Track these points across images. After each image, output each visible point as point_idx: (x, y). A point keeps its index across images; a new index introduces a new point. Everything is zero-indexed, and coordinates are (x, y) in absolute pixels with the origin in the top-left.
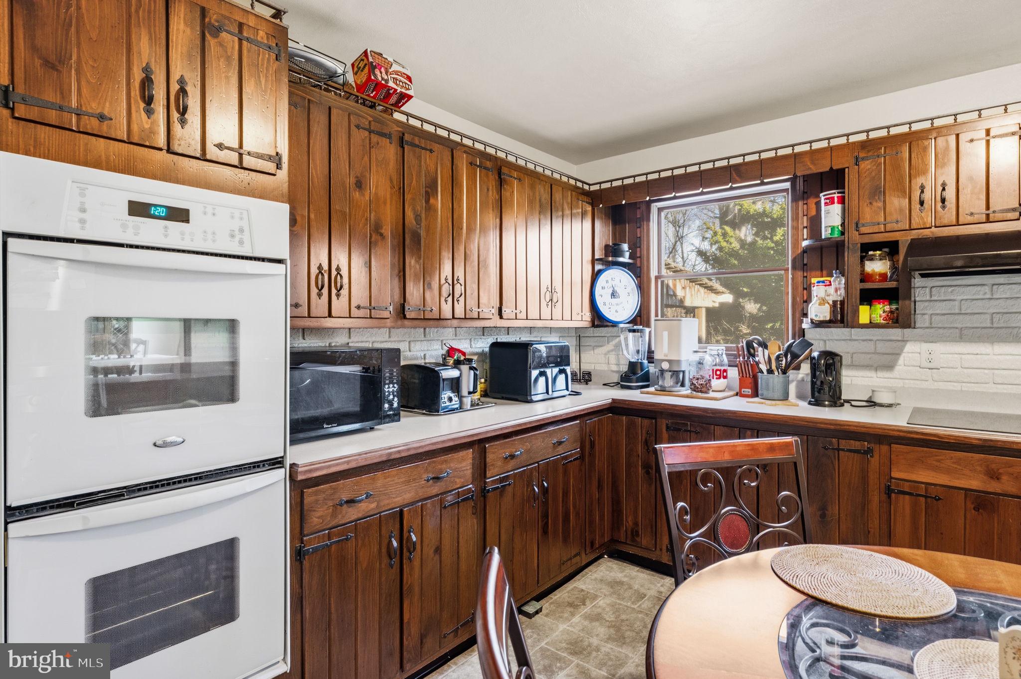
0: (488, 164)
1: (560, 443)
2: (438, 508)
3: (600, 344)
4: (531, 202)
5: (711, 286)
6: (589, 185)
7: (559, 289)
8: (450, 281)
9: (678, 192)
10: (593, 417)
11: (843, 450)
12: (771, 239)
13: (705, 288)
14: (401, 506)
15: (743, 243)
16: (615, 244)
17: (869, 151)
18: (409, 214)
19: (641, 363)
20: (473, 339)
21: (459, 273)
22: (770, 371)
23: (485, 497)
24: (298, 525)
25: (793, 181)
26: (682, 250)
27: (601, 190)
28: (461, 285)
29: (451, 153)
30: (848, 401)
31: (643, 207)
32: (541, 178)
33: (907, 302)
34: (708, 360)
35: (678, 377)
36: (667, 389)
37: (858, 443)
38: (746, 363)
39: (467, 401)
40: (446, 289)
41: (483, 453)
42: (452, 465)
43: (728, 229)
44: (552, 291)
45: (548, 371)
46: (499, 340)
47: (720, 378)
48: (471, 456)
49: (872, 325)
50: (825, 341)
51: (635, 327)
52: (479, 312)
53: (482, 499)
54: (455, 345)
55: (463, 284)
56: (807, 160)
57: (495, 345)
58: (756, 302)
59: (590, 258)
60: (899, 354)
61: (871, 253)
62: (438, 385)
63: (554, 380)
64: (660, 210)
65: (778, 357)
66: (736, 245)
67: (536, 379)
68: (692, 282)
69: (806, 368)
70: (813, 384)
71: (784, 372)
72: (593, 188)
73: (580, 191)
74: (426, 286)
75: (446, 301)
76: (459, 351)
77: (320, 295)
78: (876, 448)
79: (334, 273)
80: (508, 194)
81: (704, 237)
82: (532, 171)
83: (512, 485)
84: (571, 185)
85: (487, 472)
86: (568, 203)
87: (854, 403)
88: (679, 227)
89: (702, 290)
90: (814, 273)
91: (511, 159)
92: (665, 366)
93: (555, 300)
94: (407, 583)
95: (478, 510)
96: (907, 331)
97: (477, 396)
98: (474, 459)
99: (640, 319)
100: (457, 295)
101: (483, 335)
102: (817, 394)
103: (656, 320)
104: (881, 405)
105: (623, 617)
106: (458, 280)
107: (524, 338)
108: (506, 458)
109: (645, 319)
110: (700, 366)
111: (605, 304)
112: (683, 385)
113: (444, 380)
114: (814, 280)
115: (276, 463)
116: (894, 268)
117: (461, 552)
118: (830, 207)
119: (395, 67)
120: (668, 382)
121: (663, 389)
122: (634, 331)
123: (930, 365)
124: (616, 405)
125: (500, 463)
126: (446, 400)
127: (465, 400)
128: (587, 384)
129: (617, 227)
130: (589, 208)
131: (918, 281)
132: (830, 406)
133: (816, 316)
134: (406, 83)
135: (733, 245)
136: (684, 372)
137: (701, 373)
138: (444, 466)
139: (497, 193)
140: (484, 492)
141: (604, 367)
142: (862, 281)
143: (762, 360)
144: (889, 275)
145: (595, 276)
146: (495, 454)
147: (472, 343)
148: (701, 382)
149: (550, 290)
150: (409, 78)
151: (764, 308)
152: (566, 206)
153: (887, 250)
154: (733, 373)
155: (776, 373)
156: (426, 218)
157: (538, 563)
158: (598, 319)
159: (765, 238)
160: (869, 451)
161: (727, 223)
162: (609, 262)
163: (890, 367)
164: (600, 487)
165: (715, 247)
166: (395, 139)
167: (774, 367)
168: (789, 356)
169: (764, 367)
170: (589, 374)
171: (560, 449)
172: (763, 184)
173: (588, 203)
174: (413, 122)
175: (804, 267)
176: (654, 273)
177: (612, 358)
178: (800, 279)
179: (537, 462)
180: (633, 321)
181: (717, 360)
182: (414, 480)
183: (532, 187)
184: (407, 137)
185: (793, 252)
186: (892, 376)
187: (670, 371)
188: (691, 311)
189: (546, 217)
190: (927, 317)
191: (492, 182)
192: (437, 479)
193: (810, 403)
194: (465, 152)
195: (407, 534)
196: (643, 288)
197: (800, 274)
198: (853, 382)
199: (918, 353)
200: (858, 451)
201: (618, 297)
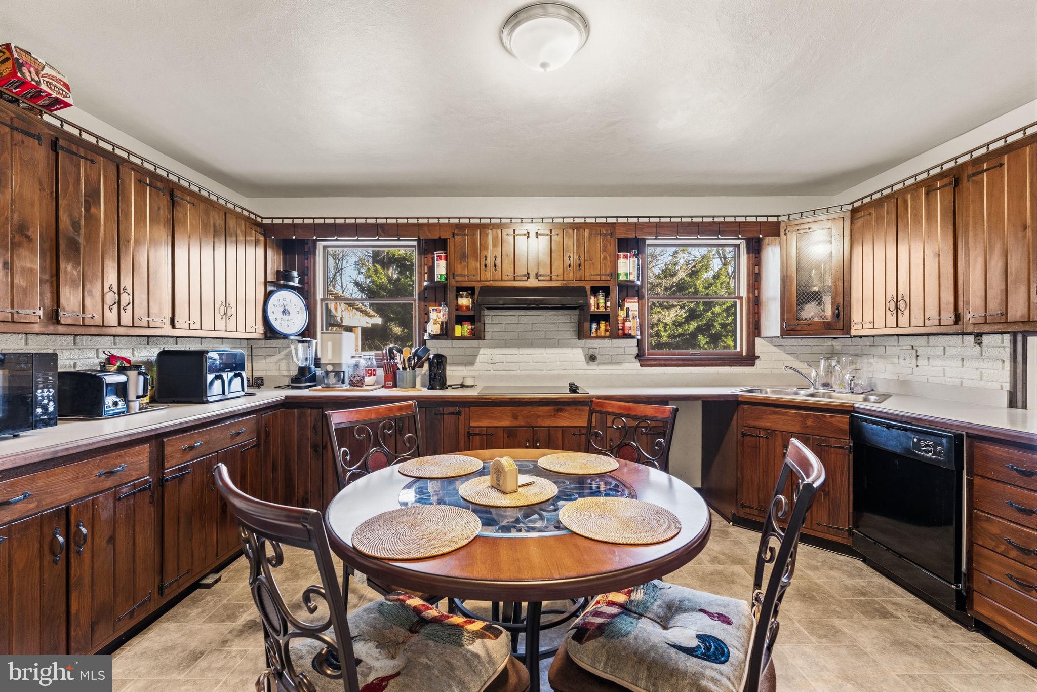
0: (159, 185)
1: (238, 434)
2: (111, 501)
3: (272, 354)
4: (205, 226)
5: (365, 311)
6: (262, 218)
7: (233, 304)
8: (115, 289)
9: (340, 237)
10: (268, 411)
11: (445, 414)
12: (411, 278)
13: (361, 311)
14: (68, 502)
15: (390, 279)
16: (285, 271)
17: (460, 231)
18: (64, 218)
19: (309, 368)
20: (135, 349)
21: (126, 282)
22: (404, 369)
23: (162, 486)
25: (419, 241)
26: (341, 281)
27: (273, 225)
28: (129, 295)
29: (116, 168)
30: (450, 386)
31: (311, 244)
32: (216, 205)
33: (479, 324)
34: (362, 362)
35: (339, 377)
36: (331, 386)
37: (453, 409)
38: (389, 364)
39: (135, 405)
40: (110, 298)
41: (161, 447)
42: (127, 459)
43: (378, 266)
44: (226, 304)
45: (225, 375)
46: (166, 349)
47: (371, 376)
48: (148, 450)
49: (462, 338)
50: (438, 348)
51: (304, 339)
52: (148, 321)
53: (160, 488)
54: (116, 353)
55: (131, 294)
56: (426, 229)
57: (163, 354)
58: (400, 326)
59: (263, 280)
60: (477, 355)
61: (461, 293)
62: (101, 390)
63: (230, 382)
64: (324, 247)
65: (409, 359)
66: (384, 280)
67: (212, 383)
68: (351, 306)
69: (426, 366)
70: (430, 375)
71: (413, 369)
72: (265, 221)
73: (254, 222)
74: (86, 293)
75: (111, 309)
76: (122, 358)
78: (463, 410)
80: (181, 215)
81: (359, 272)
82: (205, 198)
83: (192, 473)
84: (245, 216)
85: (166, 464)
86: (242, 231)
87: (453, 386)
88: (339, 260)
89: (358, 313)
90: (431, 304)
91: (184, 184)
92: (330, 368)
93: (229, 314)
94: (75, 575)
95: (156, 499)
96: (481, 341)
97: (146, 400)
98: (151, 452)
99: (308, 333)
100: (123, 304)
101: (148, 344)
102: (432, 383)
103: (322, 333)
104: (467, 386)
105: (297, 562)
106: (124, 289)
107: (195, 346)
108: (185, 450)
109: (313, 333)
110: (356, 367)
111: (276, 320)
112: (343, 382)
113: (107, 385)
114: (431, 308)
116: (473, 303)
117: (137, 538)
118: (439, 262)
119: (49, 71)
120: (332, 380)
121: (327, 386)
122: (303, 342)
123: (491, 361)
124: (289, 401)
125: (179, 455)
126: (110, 405)
127: (132, 404)
128: (259, 387)
129: (288, 256)
130: (262, 238)
131: (486, 312)
132: (440, 389)
133: (432, 331)
134: (63, 90)
135: (383, 280)
136: (344, 372)
137: (357, 373)
138: (118, 461)
139: (169, 213)
140: (161, 482)
141: (276, 373)
142: (457, 310)
143: (399, 362)
144: (470, 307)
145: (268, 296)
146: (173, 448)
147: (135, 352)
148: (357, 379)
149: (224, 304)
150: (67, 86)
151: (405, 330)
152: (239, 233)
153: (470, 292)
154: (380, 372)
155: (408, 370)
156: (86, 226)
157: (217, 539)
158: (270, 332)
159: (406, 277)
160: (459, 413)
161: (378, 262)
162: (280, 285)
163: (472, 363)
164: (274, 469)
165: (368, 280)
166: (46, 141)
167: (407, 366)
168: (416, 358)
169: (400, 366)
170: (261, 379)
171: (239, 439)
172: (399, 240)
173: (261, 234)
174: (68, 128)
175: (425, 299)
176: (319, 295)
177: (283, 365)
178: (423, 307)
179: (216, 452)
180: (302, 334)
181: (369, 363)
182: (84, 476)
183: (207, 213)
184: (63, 143)
185: (419, 289)
186: (473, 368)
187: (333, 372)
188: (349, 329)
189: (220, 241)
190: (490, 333)
191: (164, 200)
192: (110, 473)
193: (428, 389)
194: (133, 169)
195: (76, 529)
196: (310, 308)
197: (423, 303)
198: (453, 373)
199: (486, 354)
200: (453, 414)
201: (289, 314)
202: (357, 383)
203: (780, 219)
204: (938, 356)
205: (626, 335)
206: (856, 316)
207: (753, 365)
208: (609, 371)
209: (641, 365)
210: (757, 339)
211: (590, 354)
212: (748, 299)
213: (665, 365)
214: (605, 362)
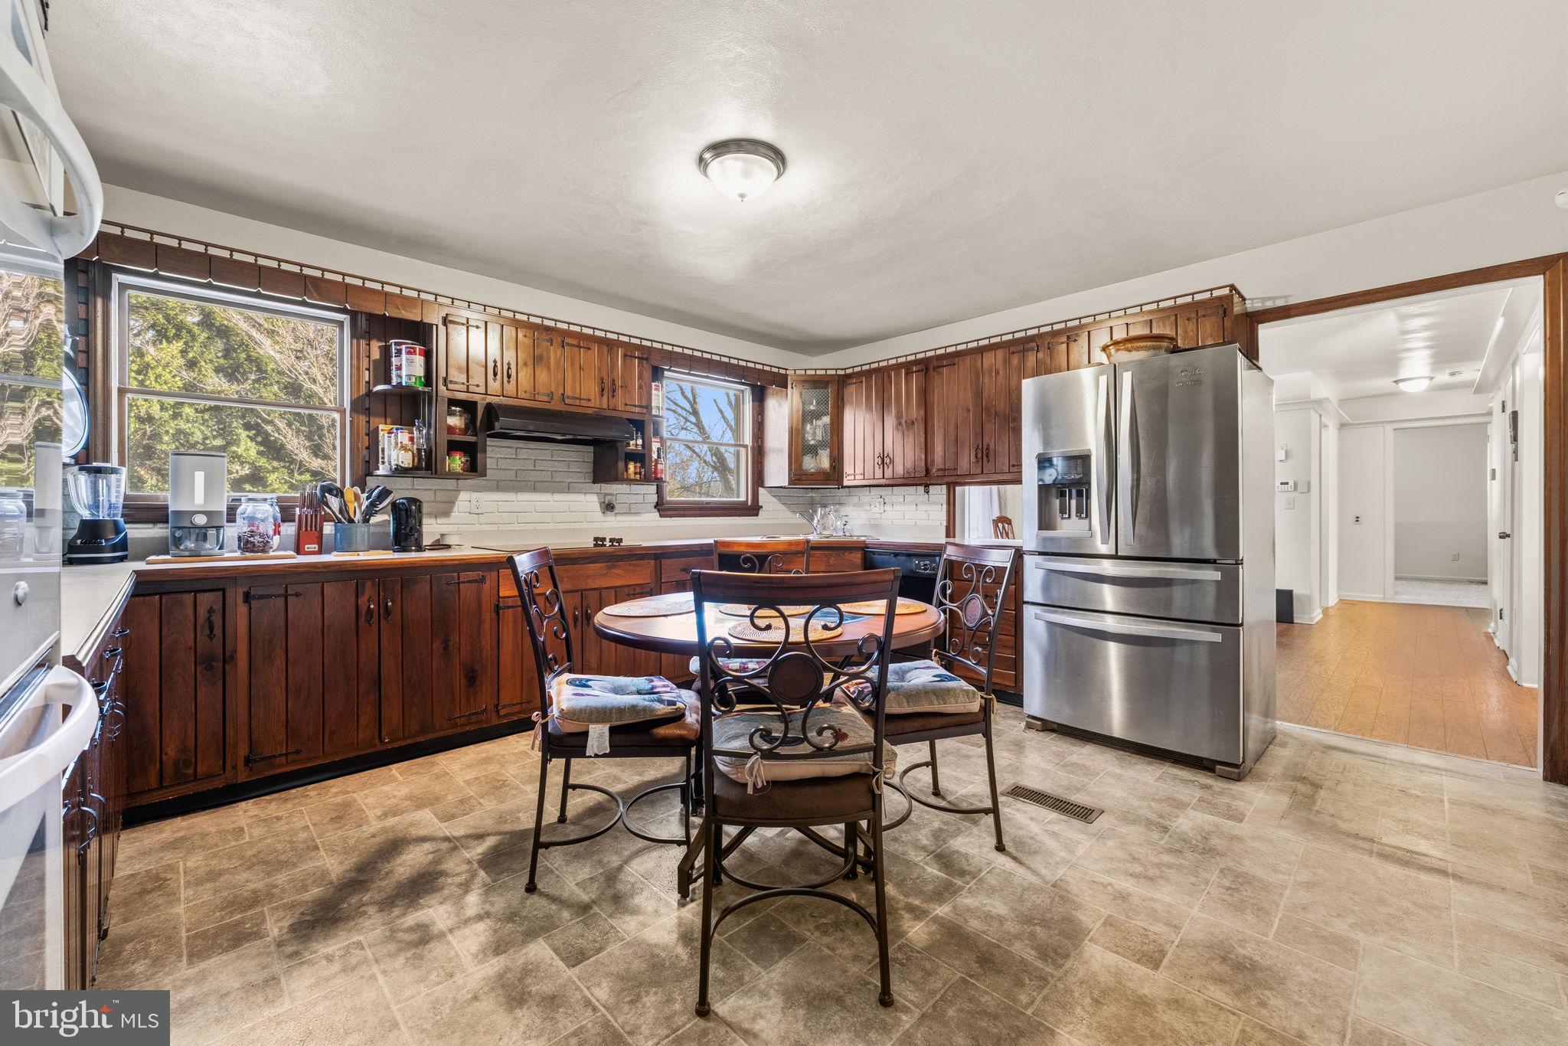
11: (463, 582)
22: (351, 521)
25: (353, 315)
33: (480, 456)
49: (449, 475)
60: (454, 503)
61: (452, 408)
64: (124, 286)
71: (366, 521)
78: (487, 575)
90: (381, 419)
99: (86, 453)
104: (452, 547)
109: (99, 455)
114: (382, 426)
123: (478, 511)
142: (448, 433)
144: (464, 430)
148: (258, 540)
153: (465, 408)
160: (482, 580)
163: (446, 514)
172: (305, 304)
175: (368, 412)
176: (116, 380)
178: (362, 422)
185: (352, 394)
186: (448, 522)
197: (363, 419)
199: (469, 500)
200: (475, 581)
203: (788, 372)
204: (900, 503)
206: (848, 468)
207: (757, 515)
208: (626, 522)
209: (661, 516)
210: (760, 489)
211: (607, 502)
212: (753, 448)
213: (684, 516)
214: (623, 512)
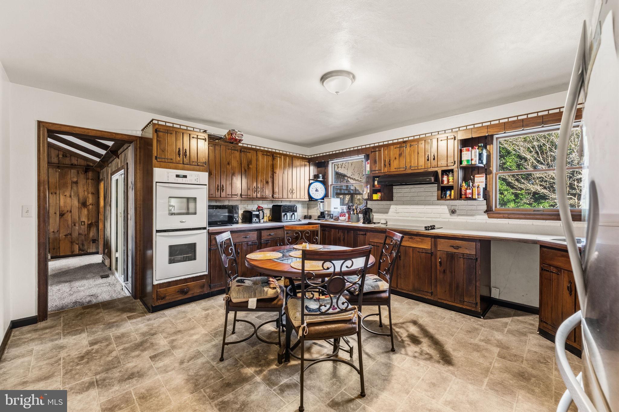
0: (269, 154)
2: (246, 245)
3: (315, 207)
4: (284, 164)
7: (295, 189)
8: (256, 188)
11: (360, 234)
16: (317, 174)
17: (374, 150)
19: (323, 212)
21: (259, 185)
22: (354, 214)
24: (210, 243)
25: (365, 155)
27: (312, 158)
28: (259, 189)
29: (256, 152)
31: (327, 163)
35: (330, 216)
36: (329, 219)
39: (262, 221)
41: (261, 233)
42: (251, 235)
44: (292, 190)
45: (288, 214)
46: (276, 204)
47: (343, 216)
52: (266, 196)
53: (260, 245)
54: (260, 206)
56: (361, 151)
59: (308, 178)
60: (390, 209)
61: (376, 179)
63: (290, 216)
64: (332, 163)
67: (284, 216)
72: (308, 157)
73: (304, 158)
74: (248, 189)
75: (254, 193)
76: (261, 207)
77: (218, 192)
79: (222, 186)
80: (276, 162)
82: (285, 154)
83: (270, 243)
84: (301, 157)
85: (262, 238)
86: (299, 163)
91: (277, 151)
92: (328, 212)
93: (293, 192)
95: (259, 247)
96: (391, 202)
98: (257, 234)
100: (258, 191)
102: (365, 220)
106: (258, 187)
108: (268, 235)
110: (337, 212)
111: (313, 193)
112: (332, 218)
113: (254, 215)
115: (205, 228)
119: (238, 133)
120: (327, 217)
122: (323, 202)
125: (266, 236)
126: (254, 220)
129: (318, 168)
130: (308, 163)
134: (241, 136)
138: (248, 235)
139: (272, 162)
140: (261, 243)
141: (316, 214)
142: (373, 187)
145: (310, 185)
146: (264, 233)
147: (267, 205)
148: (337, 217)
155: (356, 214)
156: (248, 171)
158: (311, 198)
162: (315, 180)
163: (387, 213)
166: (239, 151)
168: (359, 209)
170: (311, 216)
174: (244, 145)
176: (330, 184)
179: (279, 238)
180: (322, 199)
181: (343, 211)
183: (286, 160)
184: (242, 150)
186: (387, 215)
187: (328, 214)
189: (290, 168)
190: (396, 197)
191: (270, 158)
192: (246, 237)
193: (363, 223)
194: (261, 151)
195: (237, 250)
196: (326, 188)
198: (376, 217)
199: (393, 208)
201: (318, 191)
202: (337, 219)
205: (467, 198)
208: (465, 220)
209: (489, 218)
211: (452, 209)
214: (463, 214)
